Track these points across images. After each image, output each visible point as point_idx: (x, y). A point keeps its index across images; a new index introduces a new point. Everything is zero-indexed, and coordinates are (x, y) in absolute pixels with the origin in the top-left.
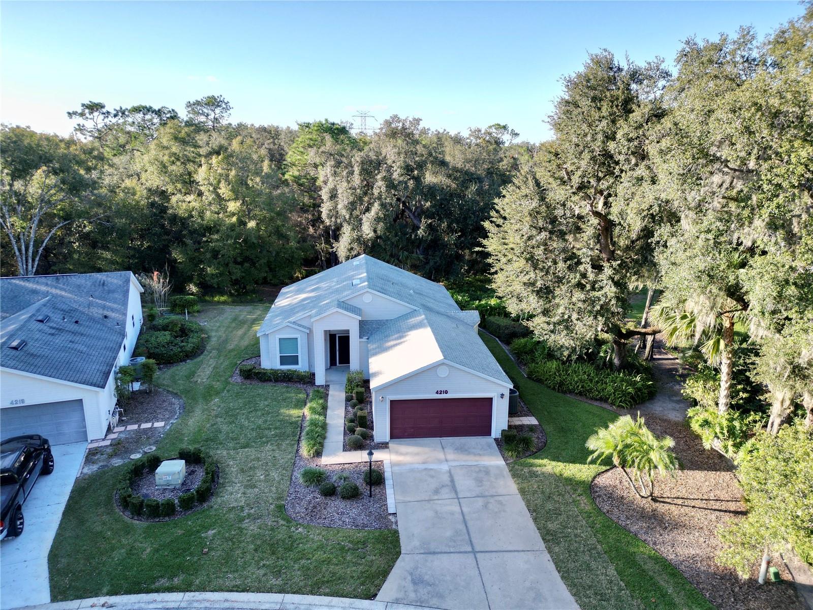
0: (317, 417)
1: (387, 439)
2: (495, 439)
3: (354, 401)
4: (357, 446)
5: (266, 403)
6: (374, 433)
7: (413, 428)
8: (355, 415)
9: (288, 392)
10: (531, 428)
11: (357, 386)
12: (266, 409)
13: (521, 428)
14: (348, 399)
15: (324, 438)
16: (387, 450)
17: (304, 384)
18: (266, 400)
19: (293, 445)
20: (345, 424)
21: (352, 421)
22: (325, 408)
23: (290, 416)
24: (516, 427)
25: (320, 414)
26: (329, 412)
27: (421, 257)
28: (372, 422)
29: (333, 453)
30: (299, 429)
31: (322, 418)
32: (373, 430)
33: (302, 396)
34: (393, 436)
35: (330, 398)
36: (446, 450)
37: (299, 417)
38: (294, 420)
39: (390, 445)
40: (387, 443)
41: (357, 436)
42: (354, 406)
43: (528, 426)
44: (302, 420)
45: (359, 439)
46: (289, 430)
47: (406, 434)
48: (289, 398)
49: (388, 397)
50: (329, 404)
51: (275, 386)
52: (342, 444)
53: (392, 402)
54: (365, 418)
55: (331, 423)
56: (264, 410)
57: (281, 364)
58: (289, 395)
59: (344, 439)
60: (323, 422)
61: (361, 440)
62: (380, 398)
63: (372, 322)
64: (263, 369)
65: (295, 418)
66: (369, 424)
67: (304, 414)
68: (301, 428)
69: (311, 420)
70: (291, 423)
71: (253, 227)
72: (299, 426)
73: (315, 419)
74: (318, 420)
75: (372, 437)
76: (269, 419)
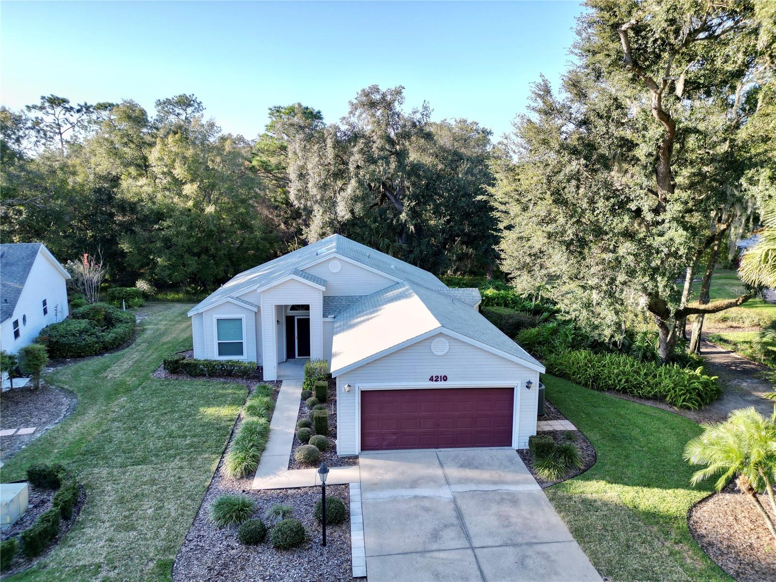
0: (255, 419)
1: (356, 448)
2: (518, 451)
3: (313, 399)
4: (311, 461)
5: (190, 402)
6: (337, 442)
7: (394, 434)
8: (312, 416)
10: (569, 435)
11: (319, 380)
12: (188, 410)
13: (554, 434)
14: (305, 397)
15: (263, 449)
16: (354, 467)
17: (248, 379)
18: (191, 398)
19: (214, 460)
20: (296, 430)
21: (307, 426)
22: (270, 409)
23: (219, 419)
24: (545, 433)
25: (261, 416)
26: (276, 414)
27: (404, 246)
28: (336, 428)
29: (273, 471)
30: (228, 437)
31: (263, 421)
32: (335, 437)
34: (364, 448)
35: (280, 396)
36: (445, 467)
37: (232, 420)
38: (223, 424)
39: (361, 460)
40: (356, 457)
41: (310, 445)
42: (311, 406)
43: (562, 432)
44: (235, 425)
45: (313, 450)
46: (213, 438)
47: (385, 443)
49: (357, 385)
50: (278, 403)
51: (208, 382)
52: (288, 459)
53: (364, 393)
54: (326, 421)
55: (277, 428)
56: (184, 411)
57: (220, 354)
58: (224, 392)
59: (293, 451)
60: (265, 428)
61: (316, 452)
62: (346, 386)
63: (341, 298)
64: (195, 360)
65: (225, 421)
66: (330, 429)
67: (239, 416)
68: (232, 435)
69: (248, 424)
70: (218, 429)
71: (211, 213)
72: (228, 432)
73: (253, 423)
74: (257, 424)
75: (334, 447)
76: (187, 423)
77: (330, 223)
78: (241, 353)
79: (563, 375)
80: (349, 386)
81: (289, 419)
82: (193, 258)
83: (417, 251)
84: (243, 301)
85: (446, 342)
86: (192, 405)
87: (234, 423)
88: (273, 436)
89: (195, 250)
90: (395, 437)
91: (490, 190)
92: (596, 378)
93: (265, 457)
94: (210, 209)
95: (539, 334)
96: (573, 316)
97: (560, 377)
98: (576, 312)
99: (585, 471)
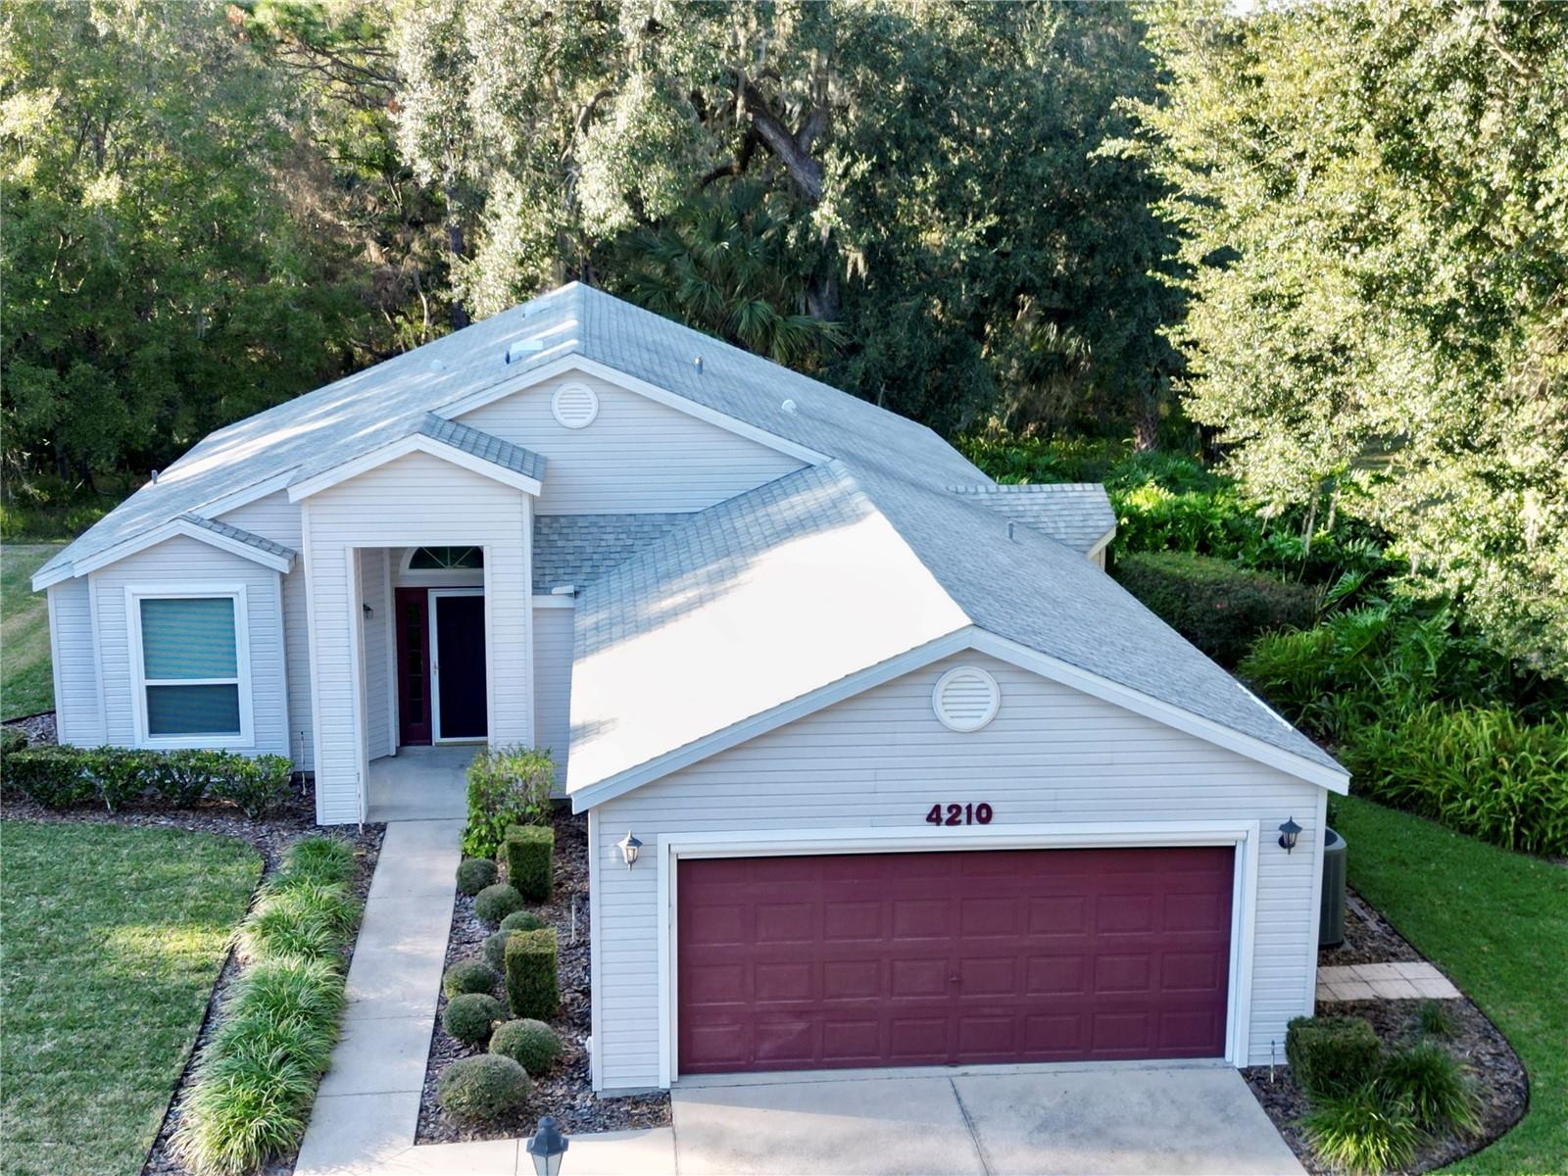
0: (293, 963)
1: (662, 1068)
2: (1246, 1073)
3: (502, 888)
4: (497, 1112)
5: (50, 904)
6: (592, 1043)
7: (799, 1014)
8: (496, 953)
9: (171, 855)
10: (1430, 1017)
11: (522, 821)
12: (44, 931)
13: (1376, 1010)
14: (468, 886)
15: (323, 1074)
17: (260, 817)
18: (50, 889)
19: (145, 1109)
20: (442, 1001)
21: (477, 983)
22: (345, 926)
23: (157, 962)
24: (1344, 1008)
25: (312, 953)
26: (366, 946)
27: (828, 328)
28: (587, 993)
30: (194, 1027)
31: (319, 969)
32: (586, 1028)
33: (239, 871)
34: (688, 1065)
35: (379, 881)
36: (983, 1129)
37: (205, 968)
38: (175, 980)
39: (682, 1110)
40: (663, 1098)
41: (495, 1057)
42: (495, 916)
43: (1408, 1006)
44: (218, 985)
45: (507, 1071)
46: (138, 1033)
47: (766, 1047)
48: (173, 880)
49: (663, 840)
50: (374, 906)
51: (114, 829)
52: (414, 1102)
53: (687, 868)
54: (550, 971)
55: (372, 996)
56: (29, 934)
57: (155, 727)
58: (174, 867)
59: (429, 1078)
60: (328, 994)
61: (516, 1078)
62: (624, 844)
63: (598, 522)
64: (63, 750)
65: (181, 972)
66: (565, 998)
67: (232, 951)
68: (206, 1021)
69: (264, 981)
70: (155, 1001)
71: (106, 206)
72: (193, 1012)
73: (284, 978)
74: (299, 979)
75: (581, 1064)
76: (43, 978)
77: (553, 242)
78: (232, 725)
79: (1411, 801)
80: (634, 842)
81: (414, 962)
82: (41, 372)
83: (874, 350)
84: (239, 535)
85: (990, 682)
86: (58, 914)
87: (214, 976)
88: (354, 1023)
89: (49, 343)
90: (799, 1026)
91: (1152, 117)
92: (1531, 812)
93: (333, 1102)
94: (103, 190)
95: (1324, 651)
96: (1452, 585)
97: (1404, 807)
98: (1464, 572)
99: (1489, 1141)
